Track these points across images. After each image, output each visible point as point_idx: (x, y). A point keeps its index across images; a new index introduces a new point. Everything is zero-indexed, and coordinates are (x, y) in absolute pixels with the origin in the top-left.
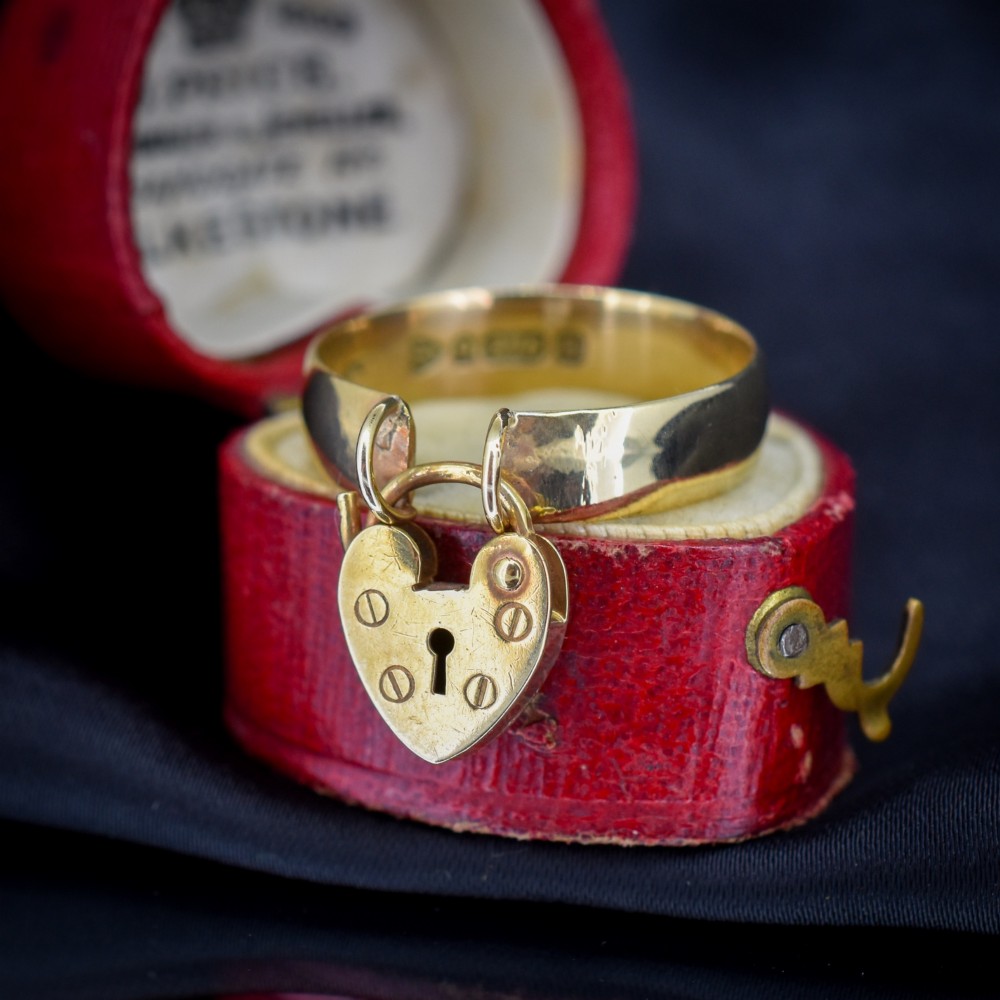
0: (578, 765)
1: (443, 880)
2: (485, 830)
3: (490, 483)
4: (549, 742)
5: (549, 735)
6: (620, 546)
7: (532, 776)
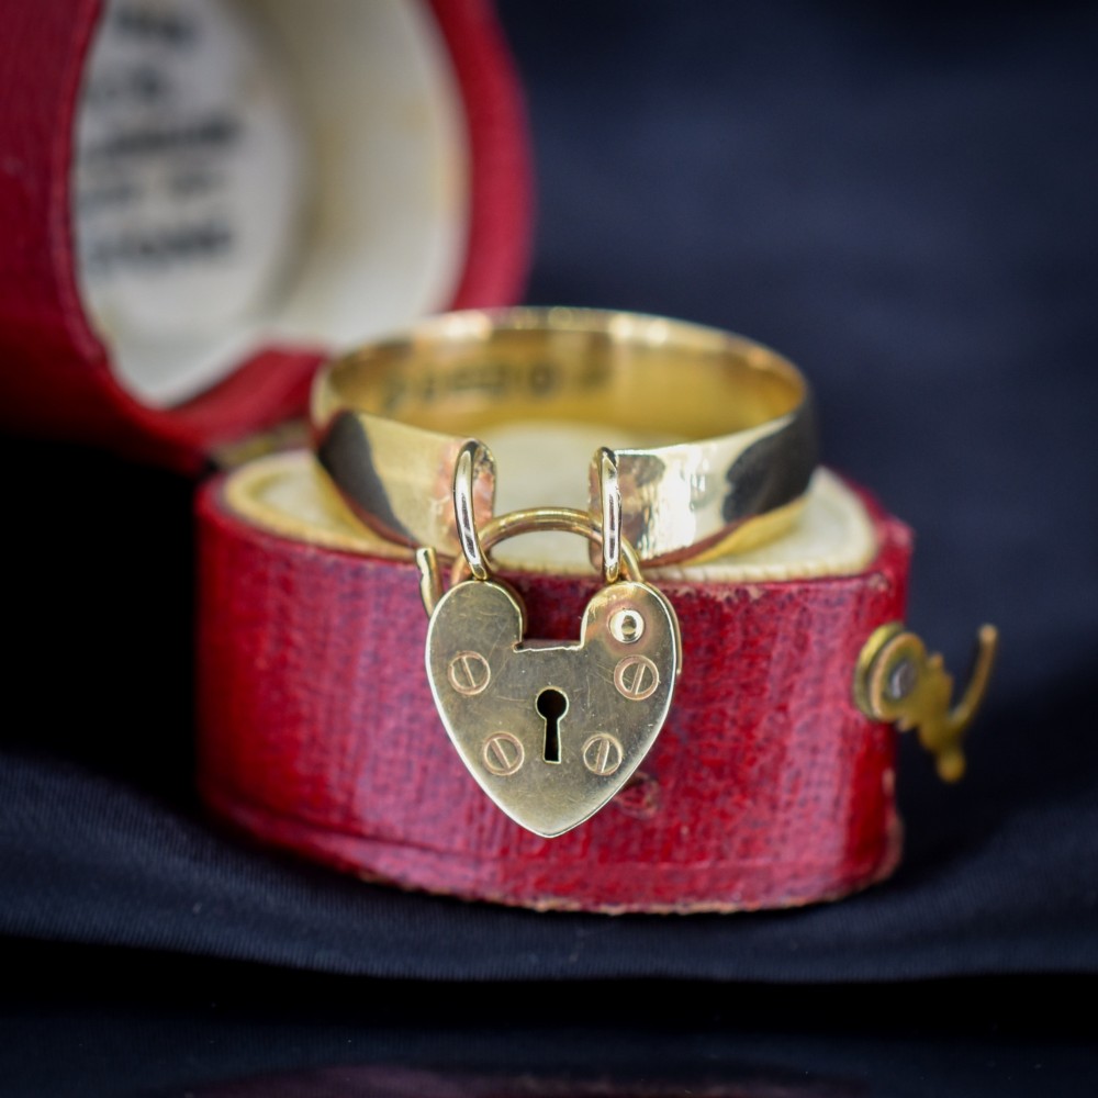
0: (678, 827)
1: (528, 964)
2: (574, 905)
3: (612, 528)
4: (649, 805)
5: (648, 798)
6: (730, 589)
7: (627, 845)
